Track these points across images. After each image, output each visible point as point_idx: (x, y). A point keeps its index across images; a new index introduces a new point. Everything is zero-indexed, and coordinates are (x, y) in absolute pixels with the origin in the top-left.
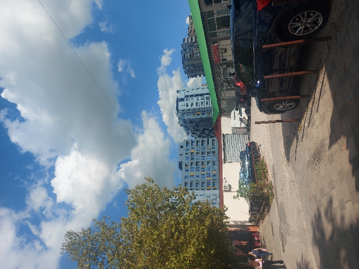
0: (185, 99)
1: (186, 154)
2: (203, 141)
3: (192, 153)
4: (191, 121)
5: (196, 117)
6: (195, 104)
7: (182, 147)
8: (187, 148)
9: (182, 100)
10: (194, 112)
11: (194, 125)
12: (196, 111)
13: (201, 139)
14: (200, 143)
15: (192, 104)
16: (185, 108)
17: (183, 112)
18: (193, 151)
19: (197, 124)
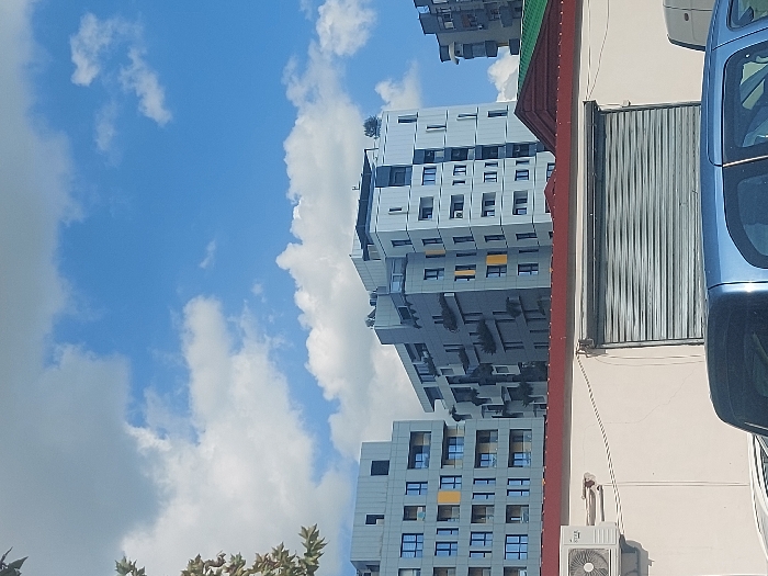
0: (418, 170)
1: (409, 513)
2: (515, 437)
3: (444, 513)
4: (450, 312)
5: (482, 283)
6: (473, 206)
7: (380, 468)
8: (414, 475)
9: (397, 176)
10: (465, 250)
11: (466, 335)
12: (483, 245)
13: (503, 426)
14: (499, 449)
15: (457, 205)
16: (413, 224)
17: (401, 252)
18: (448, 497)
19: (484, 332)
